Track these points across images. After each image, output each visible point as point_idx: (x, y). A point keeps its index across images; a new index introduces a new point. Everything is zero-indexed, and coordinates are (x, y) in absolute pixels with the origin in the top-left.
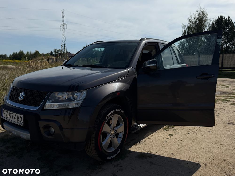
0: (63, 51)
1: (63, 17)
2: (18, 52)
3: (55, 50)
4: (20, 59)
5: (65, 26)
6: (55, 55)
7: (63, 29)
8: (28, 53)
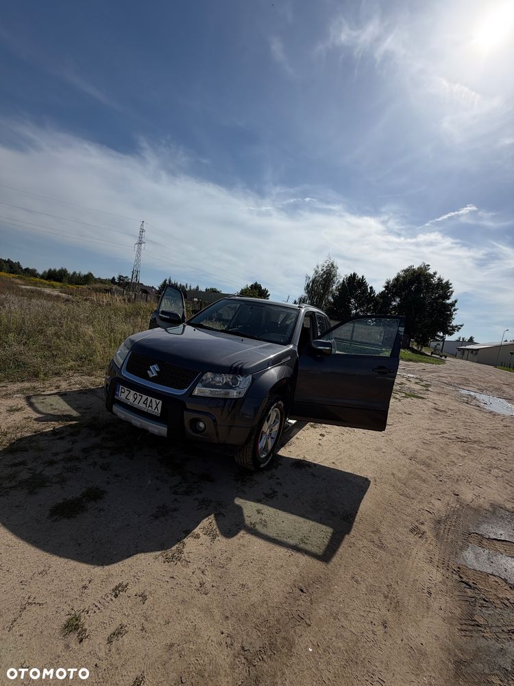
0: (134, 280)
1: (142, 231)
2: (57, 270)
3: (120, 276)
4: (60, 281)
5: (143, 245)
6: (119, 284)
7: (139, 249)
8: (74, 273)
